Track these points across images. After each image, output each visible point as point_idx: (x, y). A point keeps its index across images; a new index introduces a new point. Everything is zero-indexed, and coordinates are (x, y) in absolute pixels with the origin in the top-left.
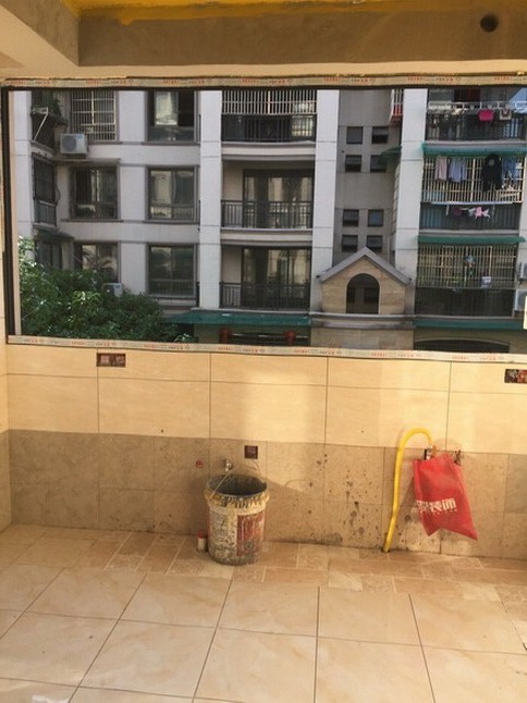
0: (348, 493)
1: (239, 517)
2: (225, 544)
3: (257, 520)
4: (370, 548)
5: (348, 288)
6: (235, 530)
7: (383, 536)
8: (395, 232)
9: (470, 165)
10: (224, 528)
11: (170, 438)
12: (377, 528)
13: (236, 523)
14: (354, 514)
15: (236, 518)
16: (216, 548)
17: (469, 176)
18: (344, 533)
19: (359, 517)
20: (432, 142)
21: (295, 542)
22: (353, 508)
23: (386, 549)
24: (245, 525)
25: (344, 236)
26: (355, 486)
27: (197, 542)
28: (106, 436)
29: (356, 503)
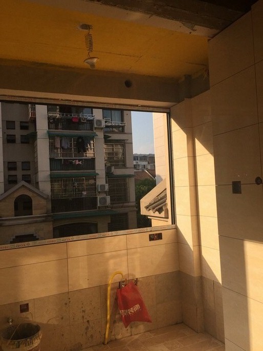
4: (97, 345)
5: (15, 203)
7: (103, 336)
8: (38, 172)
9: (71, 141)
12: (100, 332)
14: (87, 328)
17: (71, 146)
18: (83, 341)
19: (90, 329)
20: (52, 130)
22: (87, 324)
25: (9, 176)
26: (87, 312)
29: (88, 321)
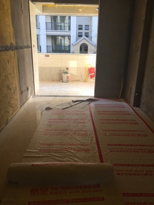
1: (67, 76)
4: (83, 81)
5: (80, 47)
8: (92, 32)
10: (64, 78)
11: (56, 67)
12: (84, 78)
16: (63, 81)
18: (80, 79)
23: (86, 81)
25: (79, 33)
28: (47, 67)
29: (82, 75)
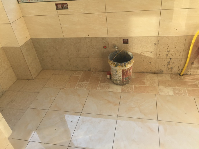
0: (167, 55)
1: (122, 70)
2: (117, 79)
3: (130, 70)
4: (175, 74)
6: (121, 74)
7: (181, 70)
10: (116, 74)
11: (92, 38)
12: (178, 67)
13: (121, 72)
14: (169, 63)
15: (121, 70)
16: (114, 80)
18: (164, 69)
19: (171, 63)
21: (144, 73)
22: (169, 60)
23: (182, 74)
24: (125, 73)
26: (170, 52)
27: (107, 76)
28: (67, 39)
29: (171, 59)
